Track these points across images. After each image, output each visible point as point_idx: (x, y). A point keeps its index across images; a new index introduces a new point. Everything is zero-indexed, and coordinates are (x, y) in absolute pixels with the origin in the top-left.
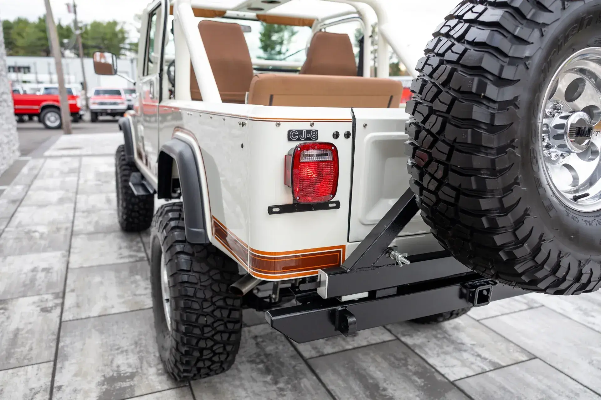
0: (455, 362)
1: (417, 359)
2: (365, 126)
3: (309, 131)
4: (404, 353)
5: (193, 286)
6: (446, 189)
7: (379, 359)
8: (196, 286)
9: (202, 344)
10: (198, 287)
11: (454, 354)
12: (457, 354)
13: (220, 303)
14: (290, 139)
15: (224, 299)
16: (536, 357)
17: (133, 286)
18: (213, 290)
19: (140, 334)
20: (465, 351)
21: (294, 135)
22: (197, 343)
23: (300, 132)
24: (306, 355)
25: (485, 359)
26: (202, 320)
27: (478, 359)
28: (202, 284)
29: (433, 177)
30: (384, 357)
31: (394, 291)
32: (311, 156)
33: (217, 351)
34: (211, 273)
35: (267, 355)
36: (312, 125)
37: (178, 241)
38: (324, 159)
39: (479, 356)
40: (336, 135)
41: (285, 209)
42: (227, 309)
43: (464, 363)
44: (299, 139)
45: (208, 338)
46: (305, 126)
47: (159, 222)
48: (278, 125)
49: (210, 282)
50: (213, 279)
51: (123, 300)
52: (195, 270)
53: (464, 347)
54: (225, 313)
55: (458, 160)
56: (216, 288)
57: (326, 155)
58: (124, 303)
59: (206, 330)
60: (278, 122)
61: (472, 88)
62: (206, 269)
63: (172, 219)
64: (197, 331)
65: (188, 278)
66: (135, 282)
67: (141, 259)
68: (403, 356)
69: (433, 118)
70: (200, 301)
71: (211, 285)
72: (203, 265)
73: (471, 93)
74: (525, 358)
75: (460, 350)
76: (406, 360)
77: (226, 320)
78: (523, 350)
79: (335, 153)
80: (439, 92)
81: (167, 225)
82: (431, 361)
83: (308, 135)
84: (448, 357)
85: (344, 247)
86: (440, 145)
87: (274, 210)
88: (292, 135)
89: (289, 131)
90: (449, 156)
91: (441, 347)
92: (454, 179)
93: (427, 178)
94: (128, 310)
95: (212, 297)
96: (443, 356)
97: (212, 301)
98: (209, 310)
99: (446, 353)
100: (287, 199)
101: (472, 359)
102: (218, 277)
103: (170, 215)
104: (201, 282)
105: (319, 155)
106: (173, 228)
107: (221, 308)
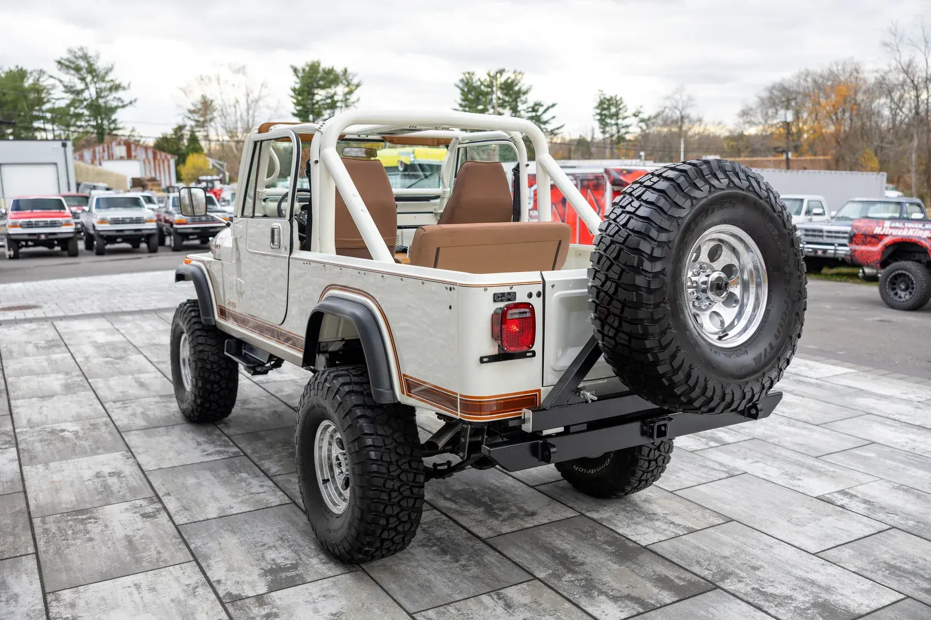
0: (647, 530)
1: (606, 531)
2: (553, 286)
3: (509, 294)
4: (591, 527)
5: (378, 449)
6: (621, 335)
7: (564, 534)
8: (380, 449)
9: (389, 511)
10: (383, 450)
11: (646, 524)
12: (649, 524)
13: (406, 467)
14: (495, 301)
15: (409, 463)
16: (732, 520)
17: (243, 484)
18: (398, 453)
19: (281, 531)
20: (657, 520)
21: (498, 297)
22: (384, 510)
23: (503, 294)
24: (483, 535)
25: (679, 525)
26: (390, 484)
27: (672, 526)
28: (387, 447)
29: (611, 326)
30: (570, 532)
31: (585, 427)
32: (513, 314)
33: (402, 519)
34: (395, 436)
35: (438, 539)
36: (511, 288)
37: (356, 406)
38: (525, 316)
39: (673, 523)
40: (530, 295)
41: (493, 359)
43: (656, 531)
44: (502, 301)
45: (394, 504)
46: (506, 290)
47: (326, 389)
48: (486, 290)
49: (394, 445)
50: (396, 442)
51: (239, 500)
52: (379, 433)
53: (656, 517)
54: (411, 476)
55: (628, 313)
57: (526, 312)
58: (242, 502)
59: (394, 495)
60: (486, 288)
61: (634, 263)
62: (390, 432)
63: (343, 384)
64: (385, 496)
65: (373, 442)
66: (242, 480)
67: (236, 455)
68: (590, 529)
69: (609, 283)
70: (386, 464)
71: (395, 448)
72: (386, 428)
73: (633, 266)
74: (721, 521)
75: (652, 520)
76: (594, 532)
77: (411, 484)
78: (720, 515)
79: (532, 310)
80: (612, 264)
81: (339, 389)
82: (621, 531)
83: (509, 297)
84: (639, 527)
85: (539, 391)
86: (614, 302)
87: (485, 360)
88: (497, 298)
89: (495, 294)
90: (622, 311)
91: (632, 519)
92: (626, 327)
93: (607, 328)
94: (252, 509)
95: (397, 461)
96: (634, 526)
97: (397, 465)
98: (395, 474)
99: (636, 523)
100: (494, 351)
101: (665, 526)
102: (401, 440)
103: (341, 380)
104: (385, 445)
105: (520, 313)
106: (348, 393)
107: (407, 472)
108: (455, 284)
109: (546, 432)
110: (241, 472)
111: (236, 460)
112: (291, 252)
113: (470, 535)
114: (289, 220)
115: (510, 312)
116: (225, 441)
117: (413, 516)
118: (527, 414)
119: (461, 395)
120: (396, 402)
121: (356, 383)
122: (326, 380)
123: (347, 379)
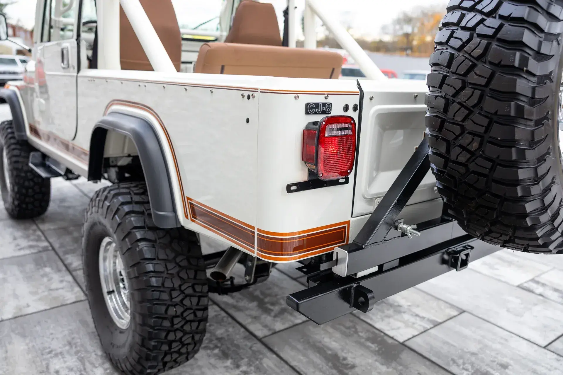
0: (400, 324)
1: (365, 325)
2: (371, 99)
3: (324, 104)
4: (352, 321)
5: (159, 275)
6: (480, 161)
7: (330, 330)
8: (162, 275)
9: (171, 337)
10: (165, 275)
11: (396, 317)
12: (398, 317)
13: (189, 291)
14: (307, 113)
15: (193, 287)
16: (464, 311)
17: (45, 279)
18: (181, 278)
19: (71, 332)
20: (404, 312)
21: (312, 108)
22: (166, 336)
23: (317, 105)
24: (260, 333)
25: (423, 318)
26: (172, 311)
27: (418, 318)
28: (169, 272)
29: (464, 148)
30: (333, 327)
31: (397, 263)
32: (332, 131)
33: (186, 342)
34: (178, 260)
35: (219, 339)
36: (326, 98)
37: (136, 228)
38: (345, 133)
39: (417, 315)
40: (346, 108)
41: (302, 186)
42: (195, 296)
43: (407, 324)
44: (315, 113)
45: (177, 329)
46: (320, 99)
47: (105, 208)
48: (296, 98)
49: (177, 269)
50: (180, 266)
51: (38, 297)
52: (160, 257)
53: (402, 309)
54: (195, 300)
55: (497, 132)
56: (183, 275)
57: (345, 129)
58: (40, 299)
59: (176, 321)
60: (297, 94)
61: (514, 62)
62: (172, 256)
63: (123, 204)
64: (167, 324)
65: (154, 267)
66: (45, 275)
67: (45, 249)
68: (351, 324)
69: (468, 91)
70: (168, 290)
71: (178, 273)
72: (168, 251)
73: (513, 67)
74: (455, 313)
75: (400, 312)
76: (354, 327)
77: (194, 307)
78: (452, 306)
79: (354, 127)
80: (474, 66)
81: (118, 210)
82: (378, 325)
83: (324, 108)
84: (391, 320)
85: (348, 222)
86: (476, 117)
87: (293, 188)
88: (311, 109)
89: (307, 104)
90: (488, 129)
91: (383, 312)
92: (491, 151)
93: (455, 151)
94: (48, 308)
95: (180, 286)
96: (387, 320)
97: (180, 290)
98: (177, 300)
99: (389, 317)
100: (302, 176)
101: (412, 319)
102: (184, 263)
103: (121, 199)
104: (168, 270)
105: (340, 129)
106: (128, 213)
107: (190, 296)
108: (255, 90)
109: (360, 274)
110: (45, 266)
111: (44, 255)
112: (79, 70)
113: (247, 334)
114: (77, 40)
115: (329, 127)
116: (39, 236)
117: (197, 337)
118: (341, 253)
119: (259, 230)
120: (179, 226)
121: (137, 203)
122: (106, 198)
123: (128, 198)
